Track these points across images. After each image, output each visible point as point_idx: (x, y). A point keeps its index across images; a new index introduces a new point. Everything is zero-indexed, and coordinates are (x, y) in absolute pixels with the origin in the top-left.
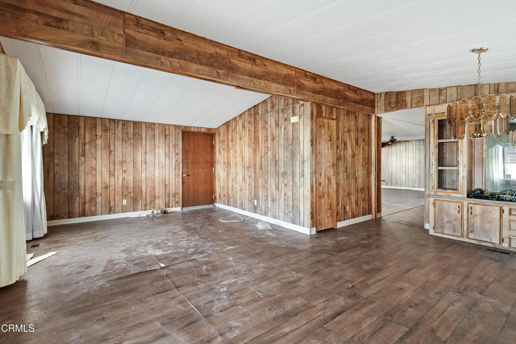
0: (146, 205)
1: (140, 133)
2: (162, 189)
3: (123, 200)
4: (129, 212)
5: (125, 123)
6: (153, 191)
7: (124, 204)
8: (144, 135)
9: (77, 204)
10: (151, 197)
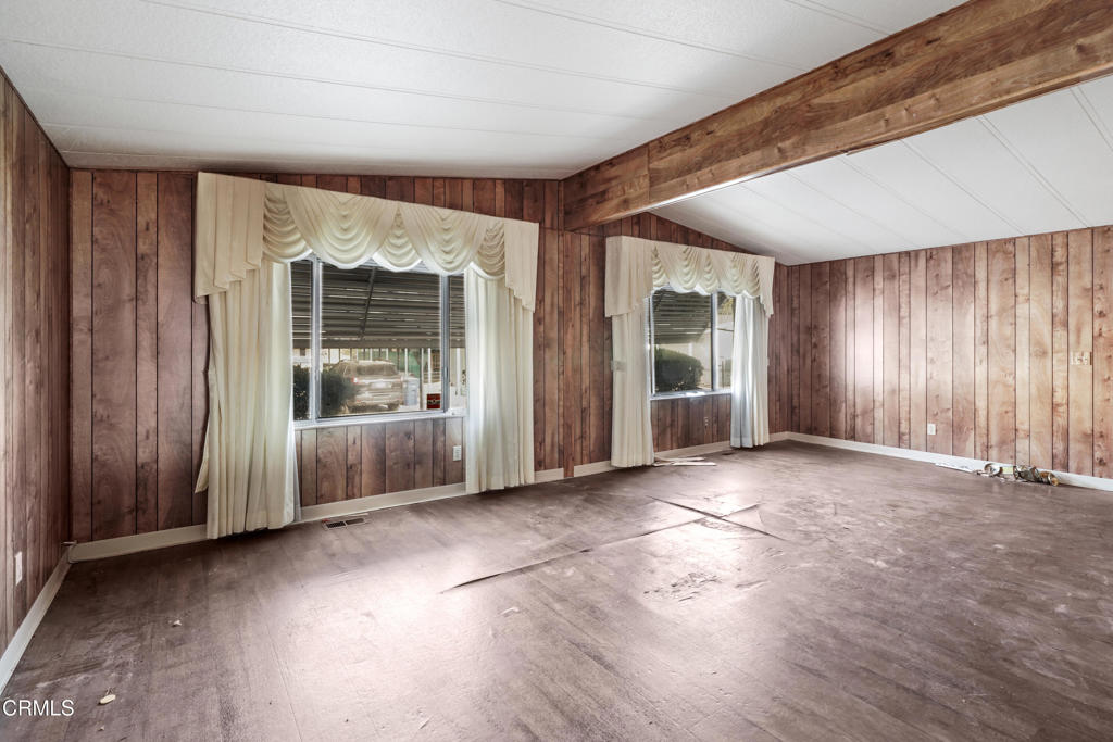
0: (988, 447)
1: (970, 271)
2: (1041, 414)
3: (929, 425)
4: (942, 453)
5: (932, 255)
6: (1011, 414)
7: (929, 433)
8: (981, 274)
9: (842, 415)
10: (1003, 429)
